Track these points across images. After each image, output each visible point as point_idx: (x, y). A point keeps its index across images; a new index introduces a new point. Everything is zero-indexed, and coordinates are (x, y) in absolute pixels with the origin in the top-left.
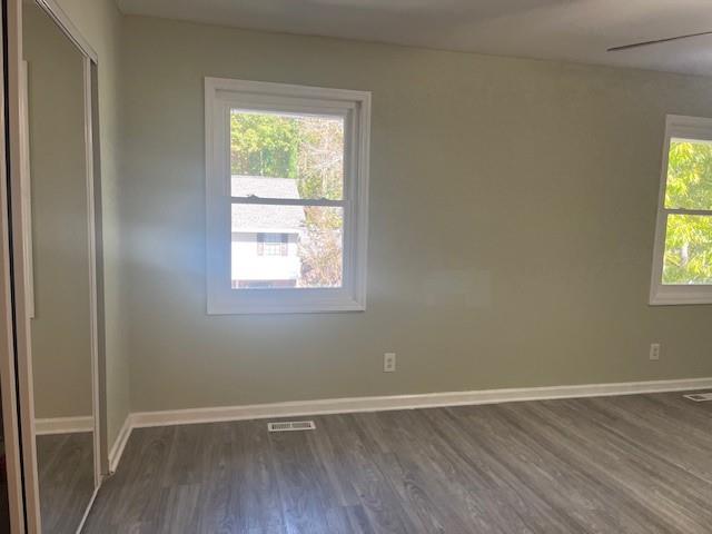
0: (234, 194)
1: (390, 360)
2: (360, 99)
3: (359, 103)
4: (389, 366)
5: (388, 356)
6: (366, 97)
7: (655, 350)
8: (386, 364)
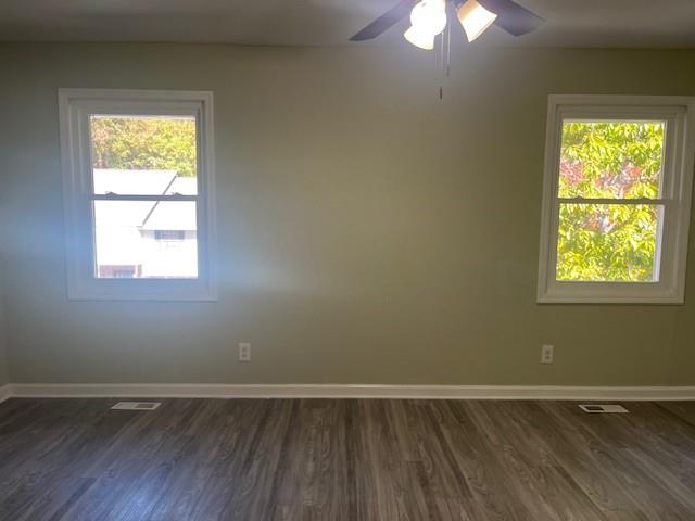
0: (98, 191)
1: (244, 350)
2: (203, 98)
3: (203, 102)
4: (244, 356)
5: (242, 345)
6: (208, 96)
7: (548, 352)
8: (241, 353)
